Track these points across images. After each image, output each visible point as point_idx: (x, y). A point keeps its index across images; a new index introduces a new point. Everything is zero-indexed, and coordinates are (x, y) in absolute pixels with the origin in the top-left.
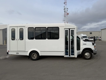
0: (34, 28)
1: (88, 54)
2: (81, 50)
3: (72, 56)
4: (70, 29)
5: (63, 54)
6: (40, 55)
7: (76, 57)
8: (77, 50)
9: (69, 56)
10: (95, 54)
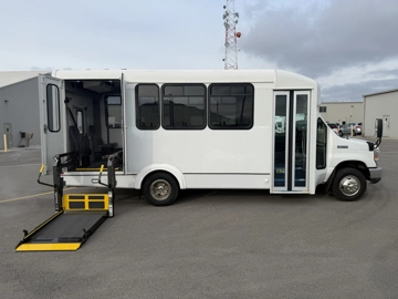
0: (160, 86)
1: (352, 180)
2: (330, 169)
3: (297, 190)
4: (296, 93)
5: (266, 182)
6: (182, 187)
7: (313, 192)
8: (318, 168)
9: (286, 188)
10: (376, 181)
